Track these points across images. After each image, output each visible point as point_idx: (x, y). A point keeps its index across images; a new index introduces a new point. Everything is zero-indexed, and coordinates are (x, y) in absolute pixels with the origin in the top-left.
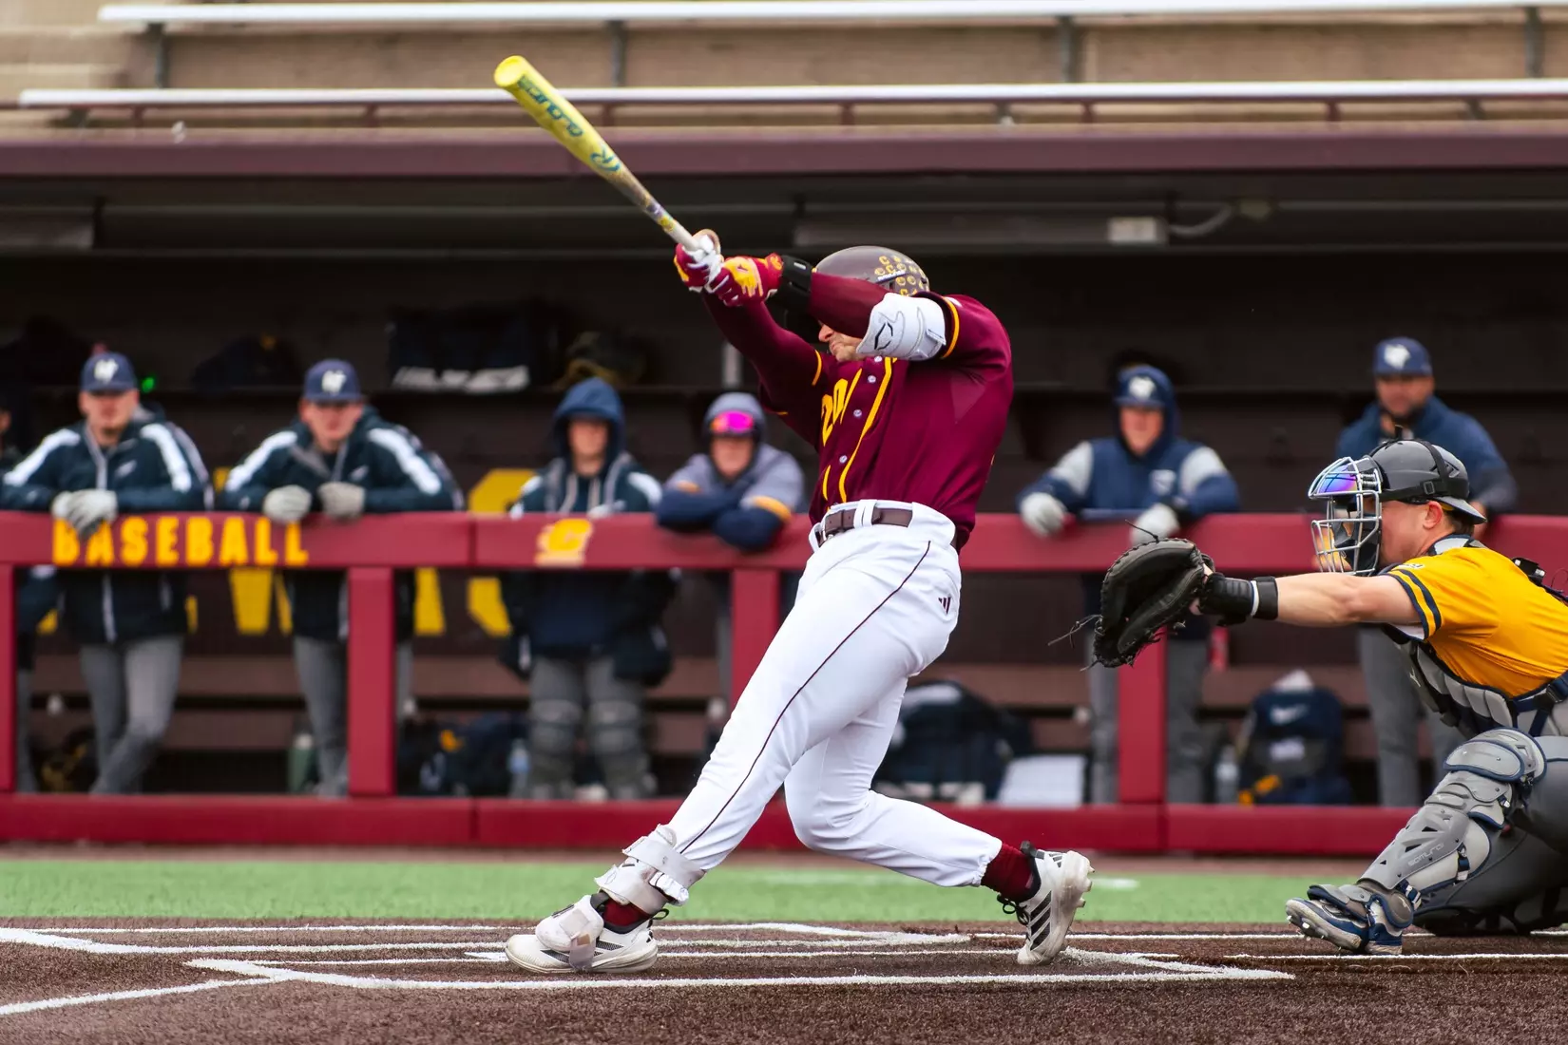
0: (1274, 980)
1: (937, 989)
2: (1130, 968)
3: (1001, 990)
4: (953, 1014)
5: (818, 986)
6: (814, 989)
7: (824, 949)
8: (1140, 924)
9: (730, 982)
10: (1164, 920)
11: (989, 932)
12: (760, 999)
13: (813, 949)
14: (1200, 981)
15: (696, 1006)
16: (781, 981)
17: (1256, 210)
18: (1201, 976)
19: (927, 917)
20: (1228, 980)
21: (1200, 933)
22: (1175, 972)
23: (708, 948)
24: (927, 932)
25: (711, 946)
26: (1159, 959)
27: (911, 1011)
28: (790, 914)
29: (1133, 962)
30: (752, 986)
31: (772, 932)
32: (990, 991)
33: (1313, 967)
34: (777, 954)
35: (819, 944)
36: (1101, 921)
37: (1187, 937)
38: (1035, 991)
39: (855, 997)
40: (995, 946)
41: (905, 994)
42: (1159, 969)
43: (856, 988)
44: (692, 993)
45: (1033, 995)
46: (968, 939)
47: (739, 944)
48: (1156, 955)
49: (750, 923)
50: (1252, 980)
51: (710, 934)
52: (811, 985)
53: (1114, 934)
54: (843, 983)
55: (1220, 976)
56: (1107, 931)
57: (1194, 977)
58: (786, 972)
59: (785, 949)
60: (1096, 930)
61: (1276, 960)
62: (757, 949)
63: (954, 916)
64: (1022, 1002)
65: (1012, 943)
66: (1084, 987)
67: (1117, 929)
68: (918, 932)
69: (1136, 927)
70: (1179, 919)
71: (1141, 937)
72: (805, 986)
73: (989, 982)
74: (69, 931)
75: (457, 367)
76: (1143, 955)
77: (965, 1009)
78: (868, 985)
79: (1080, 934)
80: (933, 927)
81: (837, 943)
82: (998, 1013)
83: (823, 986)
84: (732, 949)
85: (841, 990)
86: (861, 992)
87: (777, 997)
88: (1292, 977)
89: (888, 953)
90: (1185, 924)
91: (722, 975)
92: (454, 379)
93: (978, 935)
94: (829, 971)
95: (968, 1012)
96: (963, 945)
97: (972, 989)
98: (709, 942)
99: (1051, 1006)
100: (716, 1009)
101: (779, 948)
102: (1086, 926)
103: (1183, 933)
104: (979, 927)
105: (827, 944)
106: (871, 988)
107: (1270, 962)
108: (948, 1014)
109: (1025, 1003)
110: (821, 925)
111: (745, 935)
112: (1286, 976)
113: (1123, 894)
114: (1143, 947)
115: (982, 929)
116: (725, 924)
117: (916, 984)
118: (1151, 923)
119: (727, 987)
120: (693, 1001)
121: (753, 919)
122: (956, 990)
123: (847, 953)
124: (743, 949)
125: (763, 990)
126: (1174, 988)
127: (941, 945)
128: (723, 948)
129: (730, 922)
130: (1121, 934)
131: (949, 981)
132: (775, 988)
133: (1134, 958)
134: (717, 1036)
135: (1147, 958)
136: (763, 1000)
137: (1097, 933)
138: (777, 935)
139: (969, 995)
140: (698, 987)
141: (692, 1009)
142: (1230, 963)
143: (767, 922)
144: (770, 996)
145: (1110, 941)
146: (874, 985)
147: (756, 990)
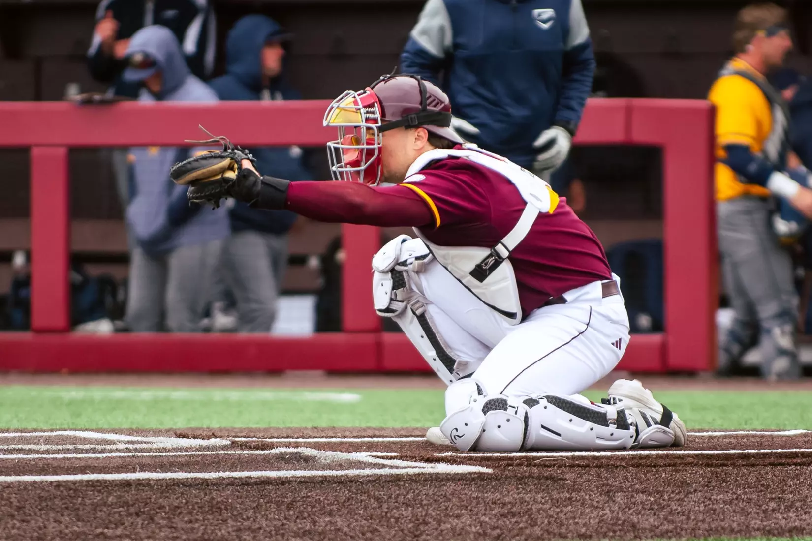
0: (475, 473)
1: (205, 482)
2: (360, 465)
3: (256, 483)
4: (218, 502)
5: (109, 481)
6: (105, 483)
7: (111, 451)
8: (365, 430)
9: (38, 478)
10: (383, 426)
11: (245, 437)
12: (62, 492)
13: (102, 452)
14: (415, 475)
15: (10, 498)
16: (79, 477)
18: (417, 471)
19: (194, 424)
20: (438, 473)
21: (417, 436)
22: (397, 467)
23: (19, 451)
24: (194, 437)
25: (22, 449)
26: (382, 458)
27: (184, 501)
28: (82, 422)
29: (361, 460)
30: (55, 481)
31: (68, 437)
32: (248, 485)
33: (506, 462)
34: (75, 455)
35: (108, 447)
36: (334, 427)
37: (404, 439)
38: (283, 483)
39: (138, 490)
40: (250, 448)
41: (179, 486)
42: (384, 466)
43: (139, 483)
44: (8, 487)
45: (281, 487)
46: (229, 442)
47: (44, 447)
48: (379, 454)
49: (52, 431)
50: (458, 474)
51: (21, 440)
52: (103, 480)
53: (345, 437)
54: (129, 478)
55: (431, 471)
56: (339, 435)
57: (411, 471)
58: (83, 470)
59: (81, 451)
60: (331, 434)
61: (476, 457)
62: (58, 452)
63: (215, 425)
64: (273, 492)
65: (263, 445)
66: (324, 480)
67: (347, 434)
68: (188, 437)
69: (360, 433)
70: (397, 425)
71: (366, 439)
72: (98, 481)
73: (247, 477)
76: (369, 454)
77: (227, 499)
78: (149, 480)
79: (317, 437)
80: (199, 433)
81: (122, 446)
82: (255, 501)
83: (113, 481)
84: (38, 452)
85: (127, 484)
86: (144, 486)
87: (75, 490)
88: (490, 471)
89: (164, 454)
90: (402, 429)
91: (31, 472)
93: (237, 439)
94: (119, 469)
95: (230, 501)
96: (224, 448)
97: (232, 482)
98: (20, 446)
99: (296, 495)
100: (27, 500)
101: (76, 451)
102: (322, 431)
103: (401, 436)
104: (236, 433)
105: (114, 447)
106: (151, 482)
107: (471, 459)
108: (214, 502)
109: (276, 493)
110: (109, 432)
111: (48, 441)
112: (484, 470)
113: (351, 408)
114: (370, 447)
115: (239, 434)
116: (32, 432)
117: (188, 478)
118: (374, 429)
119: (35, 482)
120: (9, 494)
121: (54, 427)
122: (218, 484)
123: (130, 454)
124: (48, 452)
125: (64, 484)
126: (397, 479)
127: (207, 448)
128: (31, 451)
129: (35, 430)
130: (350, 437)
131: (214, 476)
132: (74, 483)
133: (363, 456)
134: (28, 522)
135: (373, 456)
136: (65, 493)
137: (332, 437)
138: (75, 440)
139: (231, 488)
140: (12, 483)
141: (7, 500)
142: (438, 460)
143: (66, 430)
144: (71, 489)
145: (342, 443)
146: (154, 480)
147: (58, 485)
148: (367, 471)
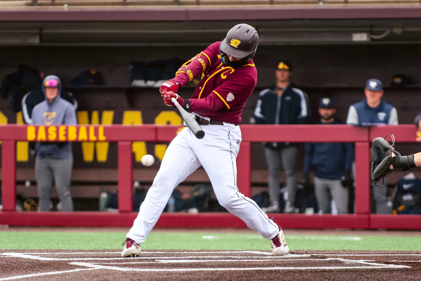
0: (405, 268)
1: (301, 271)
2: (361, 265)
3: (320, 272)
4: (306, 279)
5: (264, 270)
6: (263, 271)
7: (266, 259)
8: (363, 251)
9: (237, 269)
10: (370, 250)
11: (316, 254)
12: (246, 274)
13: (262, 259)
14: (381, 269)
15: (226, 276)
16: (253, 269)
17: (398, 31)
18: (382, 267)
19: (297, 249)
20: (390, 268)
21: (382, 254)
22: (374, 266)
23: (230, 258)
24: (297, 254)
25: (231, 258)
26: (369, 262)
27: (293, 278)
28: (255, 248)
29: (361, 263)
30: (244, 270)
31: (249, 253)
32: (317, 272)
33: (416, 264)
34: (251, 260)
35: (264, 257)
36: (351, 250)
37: (377, 255)
38: (331, 272)
39: (275, 274)
40: (318, 258)
41: (291, 272)
42: (369, 265)
43: (276, 271)
44: (225, 272)
45: (330, 273)
46: (310, 256)
47: (240, 257)
48: (368, 261)
49: (243, 251)
50: (398, 268)
51: (231, 254)
52: (262, 270)
53: (355, 254)
54: (272, 269)
55: (388, 267)
56: (353, 253)
57: (380, 267)
58: (254, 266)
59: (253, 259)
60: (350, 253)
61: (405, 262)
62: (245, 259)
63: (305, 249)
64: (327, 275)
65: (324, 257)
66: (346, 270)
67: (356, 253)
68: (295, 254)
70: (375, 250)
71: (363, 255)
72: (260, 270)
73: (317, 269)
74: (33, 253)
75: (152, 80)
76: (364, 260)
77: (309, 277)
78: (279, 270)
79: (344, 254)
80: (299, 252)
81: (270, 257)
82: (320, 279)
83: (265, 270)
84: (237, 259)
85: (271, 271)
86: (277, 272)
87: (251, 274)
88: (410, 267)
89: (285, 260)
90: (377, 251)
91: (234, 267)
92: (150, 83)
93: (314, 255)
94: (268, 266)
95: (310, 278)
96: (309, 258)
97: (311, 271)
98: (230, 257)
99: (336, 276)
100: (232, 277)
101: (252, 259)
102: (346, 252)
103: (376, 254)
104: (313, 252)
105: (267, 257)
106: (280, 271)
107: (403, 263)
108: (304, 279)
109: (328, 275)
110: (264, 252)
111: (241, 255)
112: (408, 267)
113: (357, 242)
114: (364, 258)
115: (314, 253)
116: (235, 251)
117: (294, 270)
118: (366, 251)
119: (236, 271)
120: (226, 275)
121: (244, 249)
122: (306, 272)
123: (273, 260)
124: (241, 259)
125: (247, 271)
126: (373, 270)
127: (302, 258)
128: (234, 259)
129: (236, 251)
130: (357, 254)
131: (304, 269)
132: (251, 271)
133: (361, 261)
135: (365, 261)
136: (247, 275)
137: (350, 254)
138: (251, 255)
139: (311, 273)
140: (227, 271)
141: (225, 277)
142: (391, 263)
143: (248, 250)
144: (249, 273)
145: (353, 256)
146: (281, 270)
147: (245, 272)
148: (363, 267)
